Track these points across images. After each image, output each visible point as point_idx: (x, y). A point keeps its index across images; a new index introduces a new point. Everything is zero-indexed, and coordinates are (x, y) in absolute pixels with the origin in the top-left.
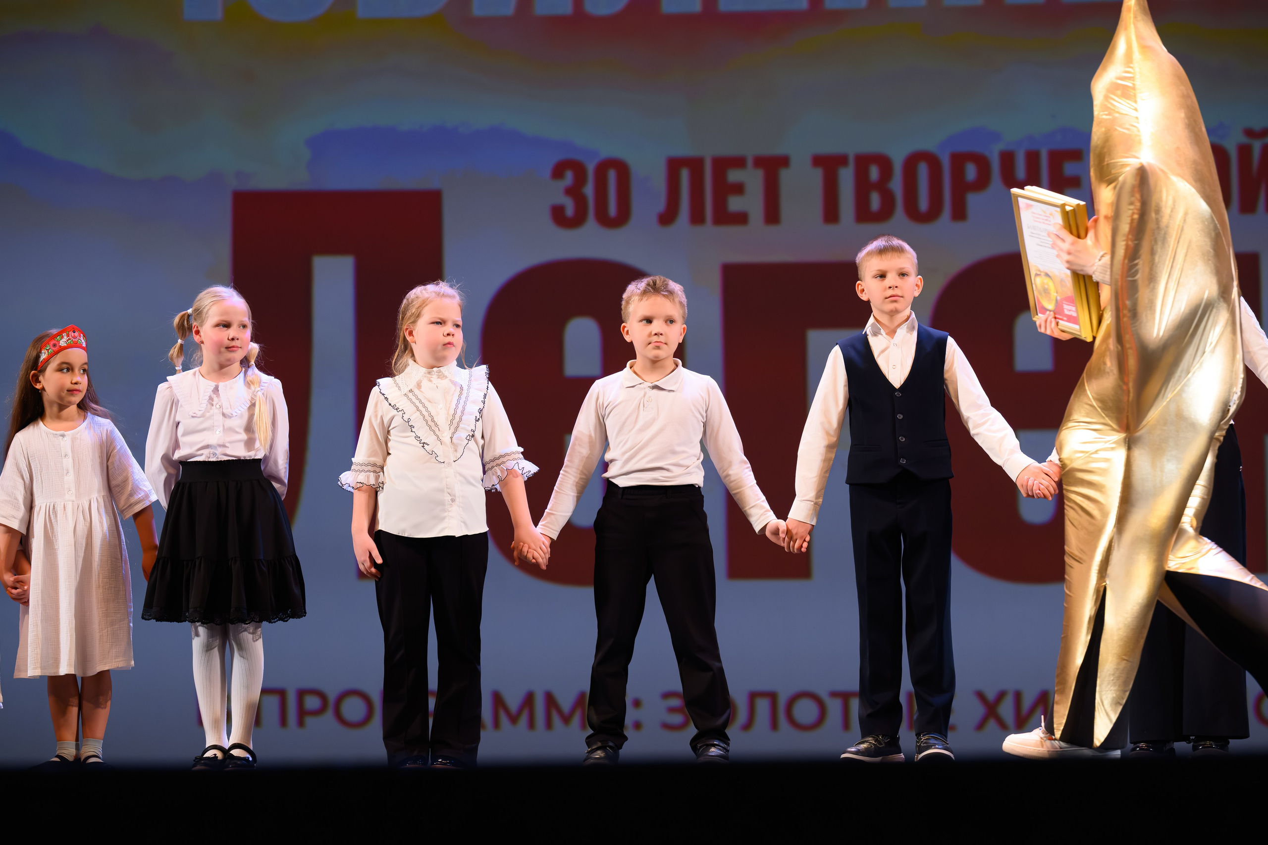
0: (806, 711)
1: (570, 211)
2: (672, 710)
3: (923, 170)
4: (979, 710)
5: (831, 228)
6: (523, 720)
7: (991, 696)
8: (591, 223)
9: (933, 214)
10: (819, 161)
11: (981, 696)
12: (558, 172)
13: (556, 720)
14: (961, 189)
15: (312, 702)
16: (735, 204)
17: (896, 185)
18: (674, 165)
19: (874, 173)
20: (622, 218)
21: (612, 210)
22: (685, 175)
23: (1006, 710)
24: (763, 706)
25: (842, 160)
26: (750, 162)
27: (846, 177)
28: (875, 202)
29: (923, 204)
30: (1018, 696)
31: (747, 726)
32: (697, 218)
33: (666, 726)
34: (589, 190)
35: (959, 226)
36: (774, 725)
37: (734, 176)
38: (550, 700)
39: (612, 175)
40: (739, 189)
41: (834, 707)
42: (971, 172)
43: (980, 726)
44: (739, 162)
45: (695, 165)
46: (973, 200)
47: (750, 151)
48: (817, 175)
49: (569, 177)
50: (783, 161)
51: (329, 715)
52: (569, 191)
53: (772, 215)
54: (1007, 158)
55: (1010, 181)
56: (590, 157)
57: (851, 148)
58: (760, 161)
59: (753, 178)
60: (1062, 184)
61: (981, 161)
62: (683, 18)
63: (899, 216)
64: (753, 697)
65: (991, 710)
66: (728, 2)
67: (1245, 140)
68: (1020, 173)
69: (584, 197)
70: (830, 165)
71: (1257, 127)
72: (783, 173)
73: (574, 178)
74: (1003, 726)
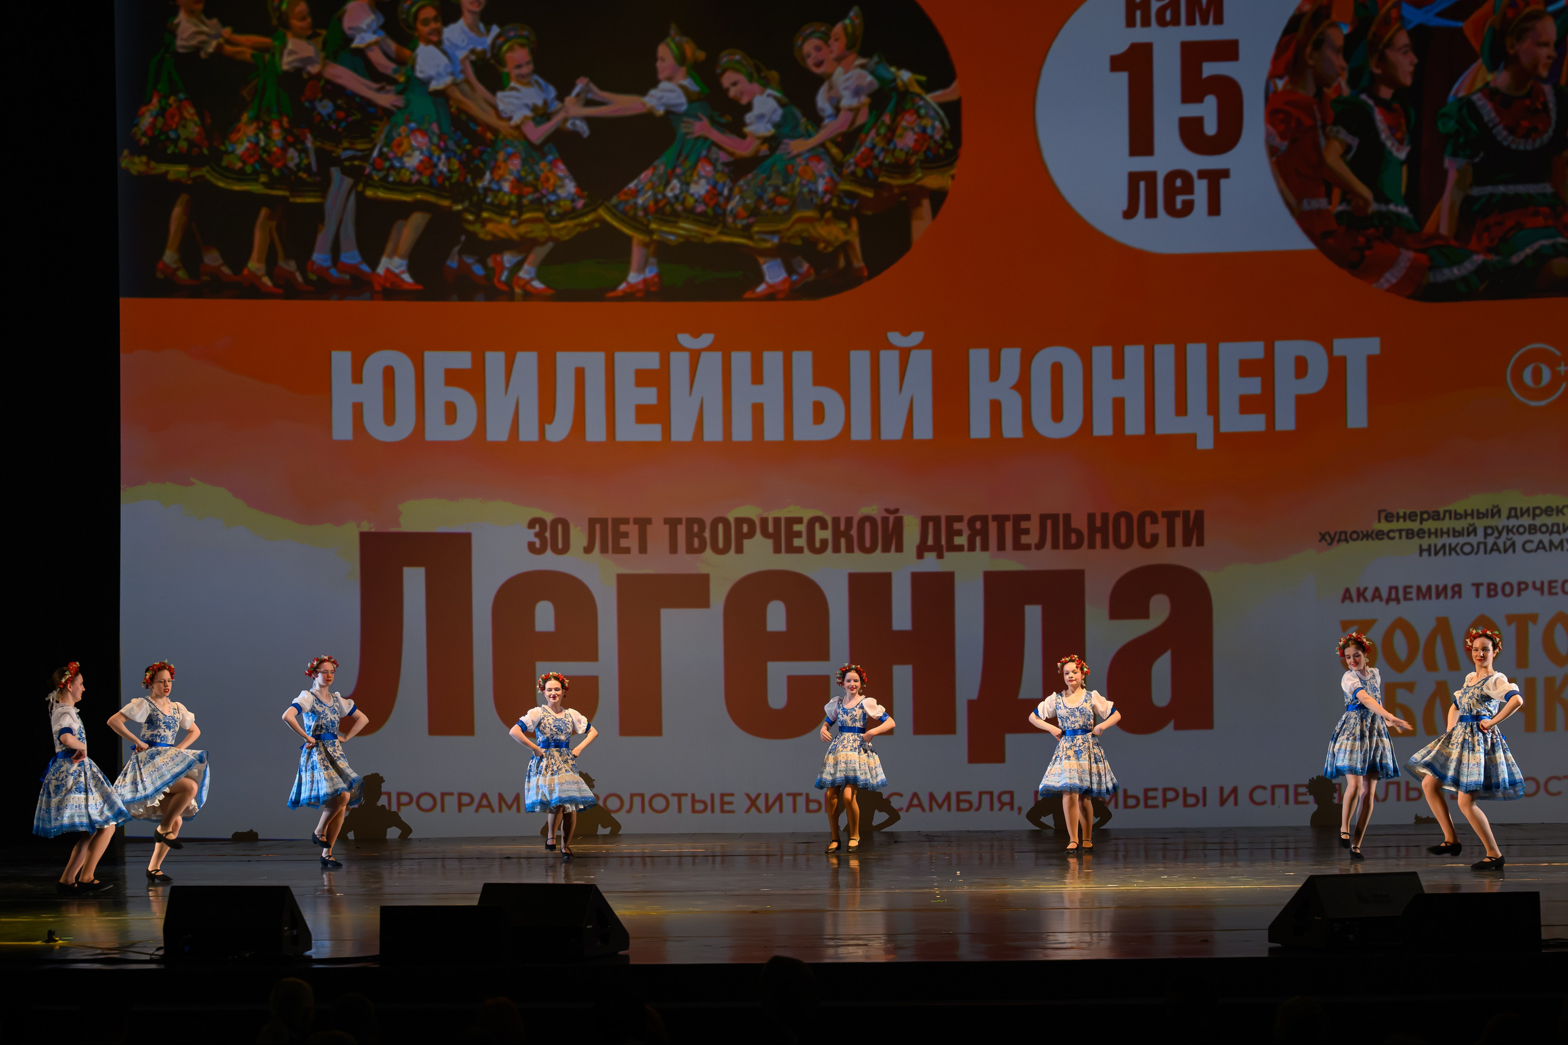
0: (659, 803)
1: (538, 545)
3: (721, 527)
4: (748, 803)
5: (674, 556)
6: (515, 807)
7: (753, 796)
8: (549, 551)
9: (725, 550)
10: (667, 521)
11: (748, 795)
12: (532, 524)
14: (741, 537)
15: (404, 799)
16: (624, 543)
17: (707, 534)
18: (592, 522)
19: (696, 528)
20: (566, 549)
21: (560, 546)
22: (598, 526)
23: (761, 803)
24: (637, 800)
25: (679, 521)
26: (631, 521)
27: (681, 530)
28: (696, 543)
29: (721, 545)
30: (767, 796)
31: (629, 811)
32: (604, 550)
34: (548, 534)
35: (739, 556)
36: (643, 810)
37: (623, 528)
39: (560, 527)
40: (626, 535)
41: (674, 801)
42: (745, 528)
43: (748, 811)
44: (626, 521)
45: (603, 522)
46: (746, 542)
47: (631, 516)
48: (666, 529)
49: (537, 526)
50: (648, 521)
51: (414, 804)
52: (537, 535)
53: (643, 549)
54: (764, 521)
55: (765, 534)
56: (549, 517)
57: (684, 515)
58: (637, 521)
59: (633, 530)
60: (792, 535)
61: (750, 522)
62: (597, 445)
63: (709, 550)
64: (632, 796)
65: (753, 802)
66: (620, 437)
67: (886, 515)
68: (771, 529)
69: (545, 538)
70: (672, 523)
71: (892, 508)
72: (648, 527)
73: (540, 528)
74: (759, 811)
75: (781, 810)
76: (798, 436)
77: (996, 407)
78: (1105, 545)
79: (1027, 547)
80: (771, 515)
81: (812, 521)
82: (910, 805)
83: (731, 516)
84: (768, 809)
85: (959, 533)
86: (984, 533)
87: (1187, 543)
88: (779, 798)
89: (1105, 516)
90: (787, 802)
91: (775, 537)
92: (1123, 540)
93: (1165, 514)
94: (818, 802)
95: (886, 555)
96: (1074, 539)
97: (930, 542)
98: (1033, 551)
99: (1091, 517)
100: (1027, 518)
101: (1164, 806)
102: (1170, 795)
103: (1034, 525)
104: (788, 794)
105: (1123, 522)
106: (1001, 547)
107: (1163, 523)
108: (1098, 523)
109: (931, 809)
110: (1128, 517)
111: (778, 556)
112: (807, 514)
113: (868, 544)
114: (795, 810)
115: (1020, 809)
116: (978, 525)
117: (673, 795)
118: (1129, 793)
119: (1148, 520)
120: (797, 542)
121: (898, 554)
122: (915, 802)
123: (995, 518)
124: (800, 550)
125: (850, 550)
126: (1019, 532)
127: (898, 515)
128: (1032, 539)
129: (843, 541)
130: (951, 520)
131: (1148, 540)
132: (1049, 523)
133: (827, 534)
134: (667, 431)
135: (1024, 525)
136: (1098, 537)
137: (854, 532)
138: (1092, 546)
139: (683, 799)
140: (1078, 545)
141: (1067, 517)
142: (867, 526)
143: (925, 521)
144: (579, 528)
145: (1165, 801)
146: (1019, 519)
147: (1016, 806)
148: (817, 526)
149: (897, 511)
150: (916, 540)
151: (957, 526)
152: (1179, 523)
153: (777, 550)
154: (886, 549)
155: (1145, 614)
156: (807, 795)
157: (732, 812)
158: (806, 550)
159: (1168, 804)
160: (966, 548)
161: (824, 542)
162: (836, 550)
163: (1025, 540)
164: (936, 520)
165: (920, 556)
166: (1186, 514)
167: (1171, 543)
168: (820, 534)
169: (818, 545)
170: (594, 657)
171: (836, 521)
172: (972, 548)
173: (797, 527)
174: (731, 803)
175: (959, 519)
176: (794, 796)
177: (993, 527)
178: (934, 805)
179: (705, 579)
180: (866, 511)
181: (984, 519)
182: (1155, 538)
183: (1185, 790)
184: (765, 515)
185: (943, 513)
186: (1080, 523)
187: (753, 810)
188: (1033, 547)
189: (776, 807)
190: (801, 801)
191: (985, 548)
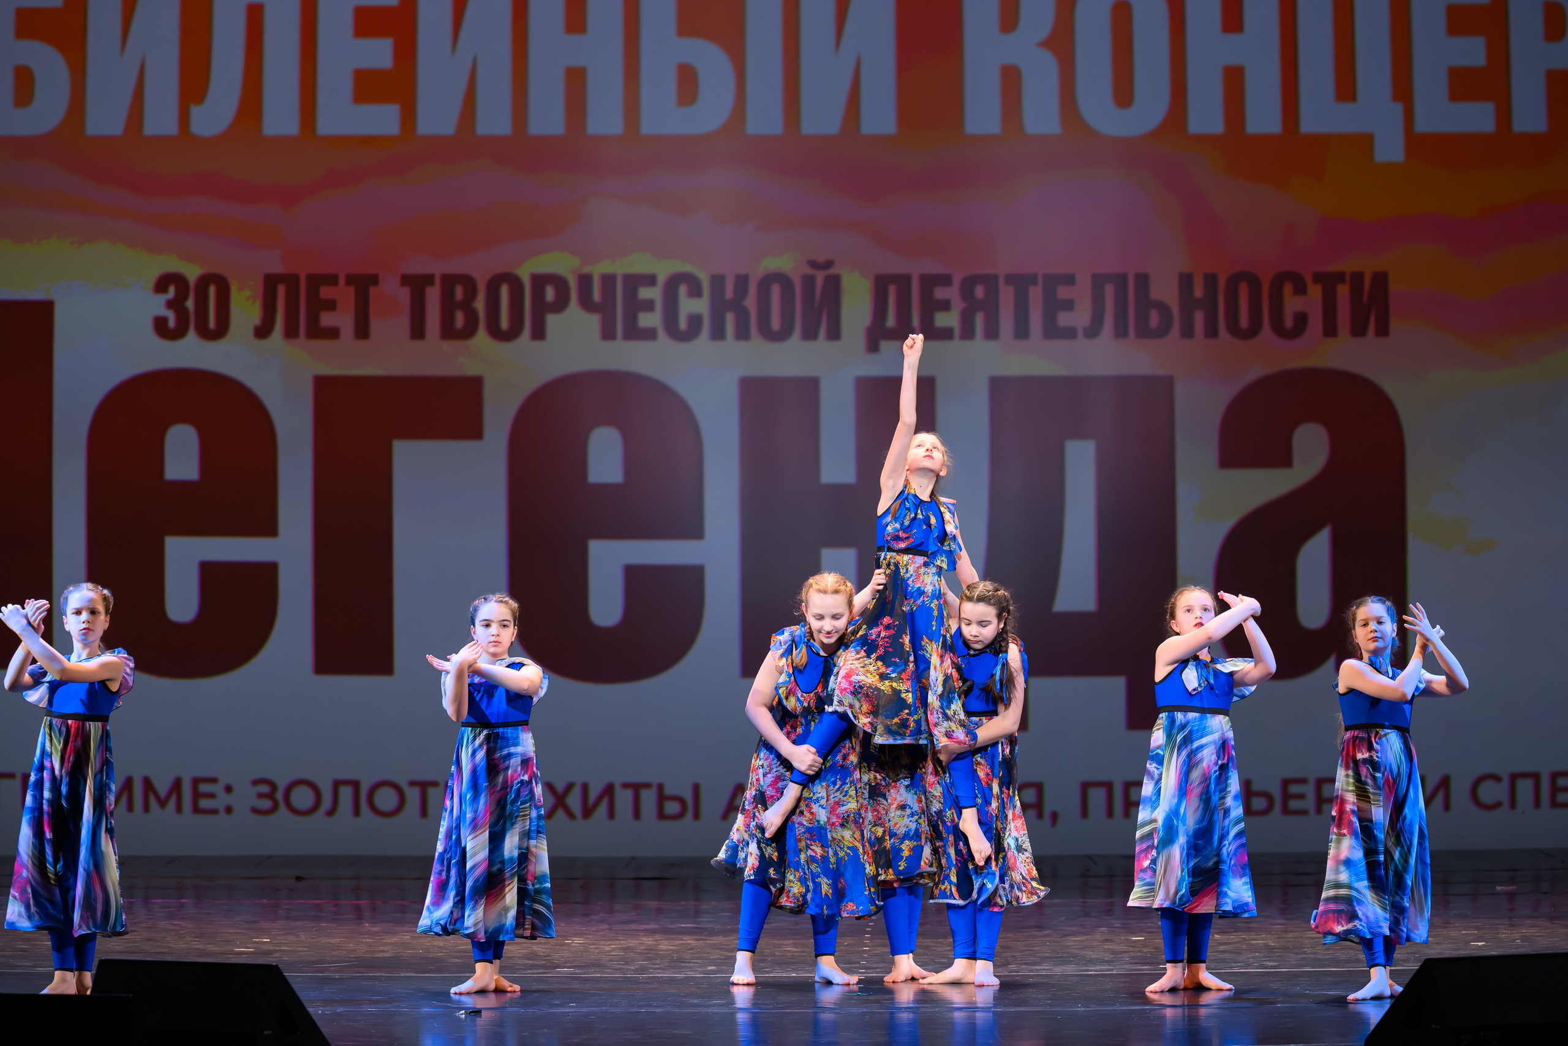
0: (386, 799)
1: (172, 323)
2: (261, 796)
3: (504, 291)
5: (418, 344)
7: (560, 787)
8: (192, 335)
9: (513, 333)
10: (407, 280)
12: (161, 286)
13: (153, 803)
14: (541, 310)
16: (327, 319)
17: (480, 305)
19: (459, 293)
20: (221, 331)
21: (212, 324)
22: (281, 290)
23: (574, 801)
24: (346, 793)
25: (429, 279)
26: (342, 281)
27: (433, 296)
28: (460, 320)
29: (504, 324)
30: (585, 788)
31: (331, 813)
32: (291, 333)
33: (255, 811)
34: (190, 304)
35: (537, 344)
36: (357, 812)
37: (325, 292)
38: (148, 784)
39: (212, 290)
40: (331, 305)
41: (413, 795)
42: (550, 294)
44: (332, 280)
45: (291, 280)
46: (551, 320)
47: (342, 270)
48: (404, 294)
49: (172, 292)
52: (170, 304)
53: (362, 331)
54: (585, 281)
55: (587, 304)
56: (192, 273)
57: (438, 268)
58: (351, 280)
59: (345, 295)
60: (636, 306)
61: (559, 282)
62: (281, 142)
63: (482, 336)
64: (337, 784)
65: (558, 798)
66: (324, 127)
67: (809, 271)
68: (597, 296)
69: (186, 310)
70: (417, 284)
71: (821, 259)
72: (373, 290)
73: (177, 291)
74: (571, 815)
75: (611, 814)
76: (648, 127)
77: (1011, 78)
78: (1212, 332)
79: (1070, 333)
80: (598, 269)
81: (674, 282)
83: (524, 273)
84: (587, 812)
85: (945, 306)
86: (991, 307)
87: (1358, 330)
88: (609, 791)
89: (1211, 280)
90: (624, 799)
91: (605, 310)
92: (1244, 322)
93: (1320, 278)
94: (681, 801)
95: (809, 345)
96: (1154, 318)
97: (891, 322)
98: (1081, 340)
99: (1185, 281)
100: (1069, 280)
103: (1081, 294)
104: (626, 786)
105: (1243, 291)
107: (1315, 293)
110: (1253, 281)
111: (609, 345)
112: (664, 270)
113: (776, 324)
114: (637, 815)
115: (1054, 816)
116: (979, 292)
117: (412, 783)
118: (1255, 787)
119: (1288, 288)
120: (646, 320)
121: (833, 345)
123: (1011, 279)
124: (649, 334)
125: (742, 334)
126: (1054, 306)
127: (832, 271)
128: (1079, 317)
129: (730, 318)
130: (930, 282)
131: (1289, 322)
132: (1109, 289)
133: (700, 306)
134: (409, 117)
135: (1063, 292)
136: (1199, 317)
137: (750, 302)
138: (1187, 332)
139: (432, 792)
140: (1163, 331)
141: (1143, 280)
142: (776, 291)
143: (881, 284)
144: (247, 293)
146: (1053, 281)
147: (1047, 812)
148: (683, 290)
149: (829, 264)
150: (865, 318)
151: (940, 293)
152: (1343, 294)
153: (608, 333)
154: (810, 334)
155: (1282, 458)
156: (660, 787)
158: (661, 335)
160: (957, 332)
161: (695, 321)
162: (718, 334)
163: (1064, 319)
164: (903, 281)
165: (873, 347)
166: (1357, 278)
167: (1330, 329)
168: (689, 306)
169: (683, 324)
170: (269, 529)
171: (717, 281)
172: (968, 333)
173: (645, 293)
175: (945, 280)
176: (636, 788)
177: (1007, 297)
179: (473, 386)
180: (773, 264)
181: (990, 281)
182: (1301, 321)
184: (586, 270)
185: (917, 268)
186: (1165, 290)
187: (560, 813)
188: (1080, 333)
189: (603, 808)
190: (648, 798)
191: (992, 333)
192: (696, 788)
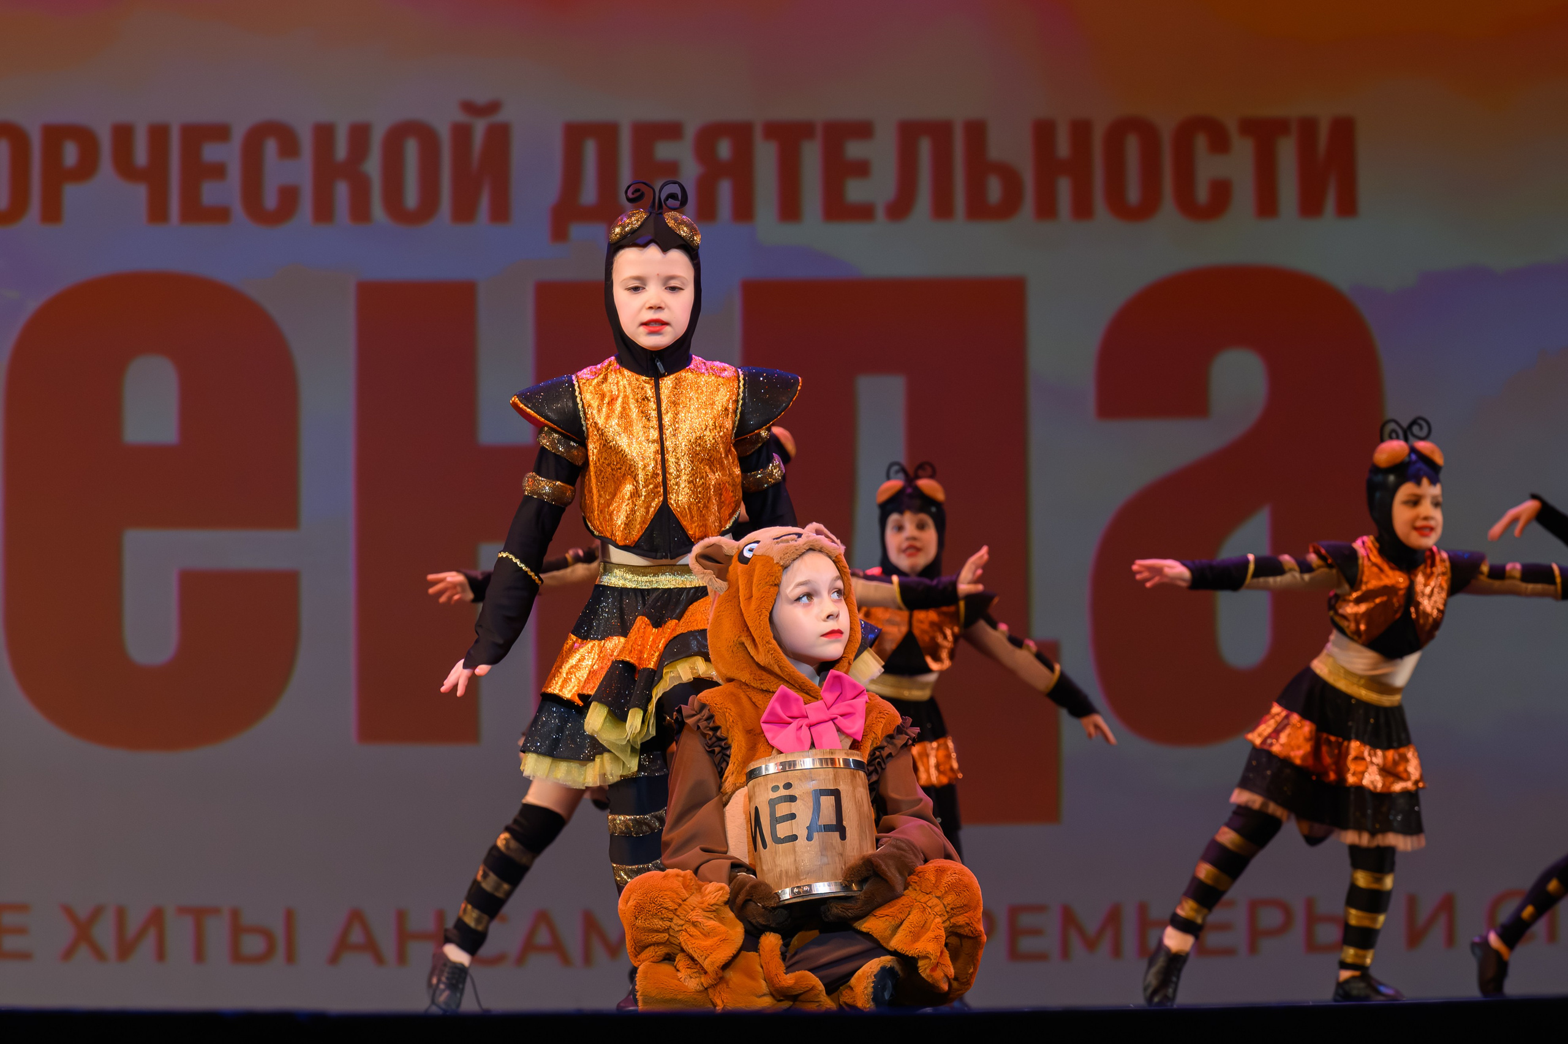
3: (2, 149)
4: (66, 932)
7: (83, 913)
9: (14, 213)
11: (68, 911)
14: (58, 177)
23: (105, 933)
29: (3, 199)
30: (121, 915)
35: (50, 228)
42: (71, 154)
43: (68, 954)
46: (72, 193)
54: (123, 135)
55: (125, 167)
60: (200, 172)
61: (85, 138)
65: (83, 932)
67: (461, 117)
68: (141, 156)
71: (481, 98)
74: (99, 954)
75: (161, 954)
78: (1083, 209)
79: (864, 213)
80: (143, 117)
81: (258, 136)
82: (529, 947)
83: (32, 120)
84: (125, 949)
86: (742, 172)
87: (1310, 206)
88: (157, 918)
89: (1081, 130)
90: (179, 932)
91: (153, 178)
92: (1133, 194)
93: (1249, 127)
94: (267, 933)
95: (463, 228)
96: (994, 190)
97: (589, 194)
98: (881, 223)
99: (1044, 132)
100: (863, 130)
101: (1253, 948)
102: (1270, 918)
103: (881, 151)
104: (183, 910)
105: (1132, 146)
106: (790, 209)
107: (1243, 150)
108: (1063, 148)
109: (587, 959)
110: (1147, 131)
111: (160, 230)
112: (243, 116)
113: (411, 198)
114: (199, 955)
116: (724, 149)
119: (1201, 142)
120: (211, 193)
121: (499, 226)
122: (543, 937)
123: (773, 130)
124: (220, 215)
125: (361, 213)
126: (839, 170)
127: (499, 118)
128: (876, 188)
129: (342, 190)
130: (649, 134)
131: (1202, 194)
132: (925, 147)
133: (298, 171)
135: (855, 150)
136: (1064, 187)
137: (373, 166)
138: (1046, 209)
140: (1008, 208)
141: (976, 131)
142: (412, 149)
143: (574, 137)
145: (1255, 935)
146: (840, 133)
148: (271, 147)
149: (493, 107)
150: (551, 189)
151: (664, 150)
152: (1287, 152)
153: (158, 212)
154: (464, 212)
155: (1195, 404)
156: (235, 914)
157: (24, 956)
158: (237, 214)
159: (1267, 945)
161: (289, 197)
162: (324, 212)
163: (856, 191)
164: (607, 133)
165: (559, 233)
166: (1308, 127)
167: (1267, 205)
168: (280, 171)
169: (270, 201)
171: (324, 134)
173: (211, 152)
174: (21, 931)
175: (672, 131)
176: (199, 914)
177: (766, 155)
178: (599, 951)
180: (408, 106)
181: (741, 133)
182: (1222, 192)
183: (1310, 904)
184: (125, 117)
185: (628, 111)
186: (1012, 146)
187: (83, 952)
188: (880, 212)
189: (148, 945)
190: (217, 931)
191: (744, 210)
192: (289, 917)
